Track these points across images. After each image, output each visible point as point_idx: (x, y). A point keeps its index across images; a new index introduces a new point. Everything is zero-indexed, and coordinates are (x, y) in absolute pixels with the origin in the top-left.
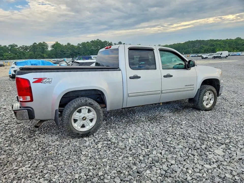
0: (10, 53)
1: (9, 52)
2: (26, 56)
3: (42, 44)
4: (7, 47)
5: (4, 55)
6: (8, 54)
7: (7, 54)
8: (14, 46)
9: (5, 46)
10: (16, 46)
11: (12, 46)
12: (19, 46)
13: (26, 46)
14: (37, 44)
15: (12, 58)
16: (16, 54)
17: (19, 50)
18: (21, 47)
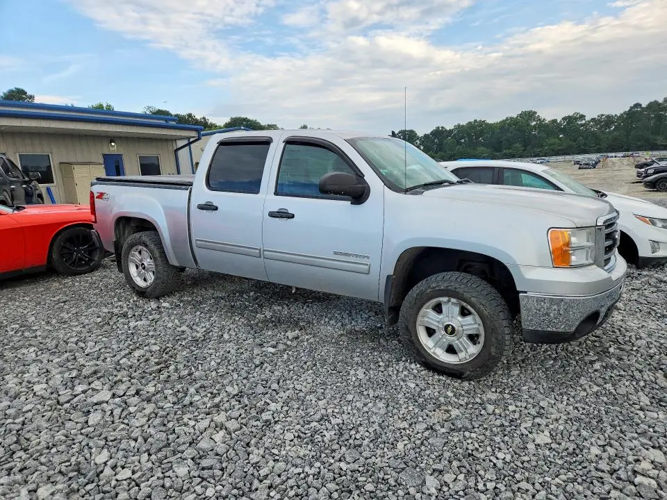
0: (560, 139)
1: (561, 136)
2: (600, 145)
3: (660, 104)
4: (558, 122)
5: (545, 144)
6: (556, 140)
7: (552, 140)
8: (576, 119)
9: (554, 121)
10: (582, 117)
11: (570, 120)
12: (588, 118)
13: (608, 117)
14: (644, 106)
15: (562, 150)
16: (575, 141)
17: (587, 129)
18: (593, 120)
